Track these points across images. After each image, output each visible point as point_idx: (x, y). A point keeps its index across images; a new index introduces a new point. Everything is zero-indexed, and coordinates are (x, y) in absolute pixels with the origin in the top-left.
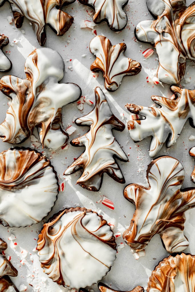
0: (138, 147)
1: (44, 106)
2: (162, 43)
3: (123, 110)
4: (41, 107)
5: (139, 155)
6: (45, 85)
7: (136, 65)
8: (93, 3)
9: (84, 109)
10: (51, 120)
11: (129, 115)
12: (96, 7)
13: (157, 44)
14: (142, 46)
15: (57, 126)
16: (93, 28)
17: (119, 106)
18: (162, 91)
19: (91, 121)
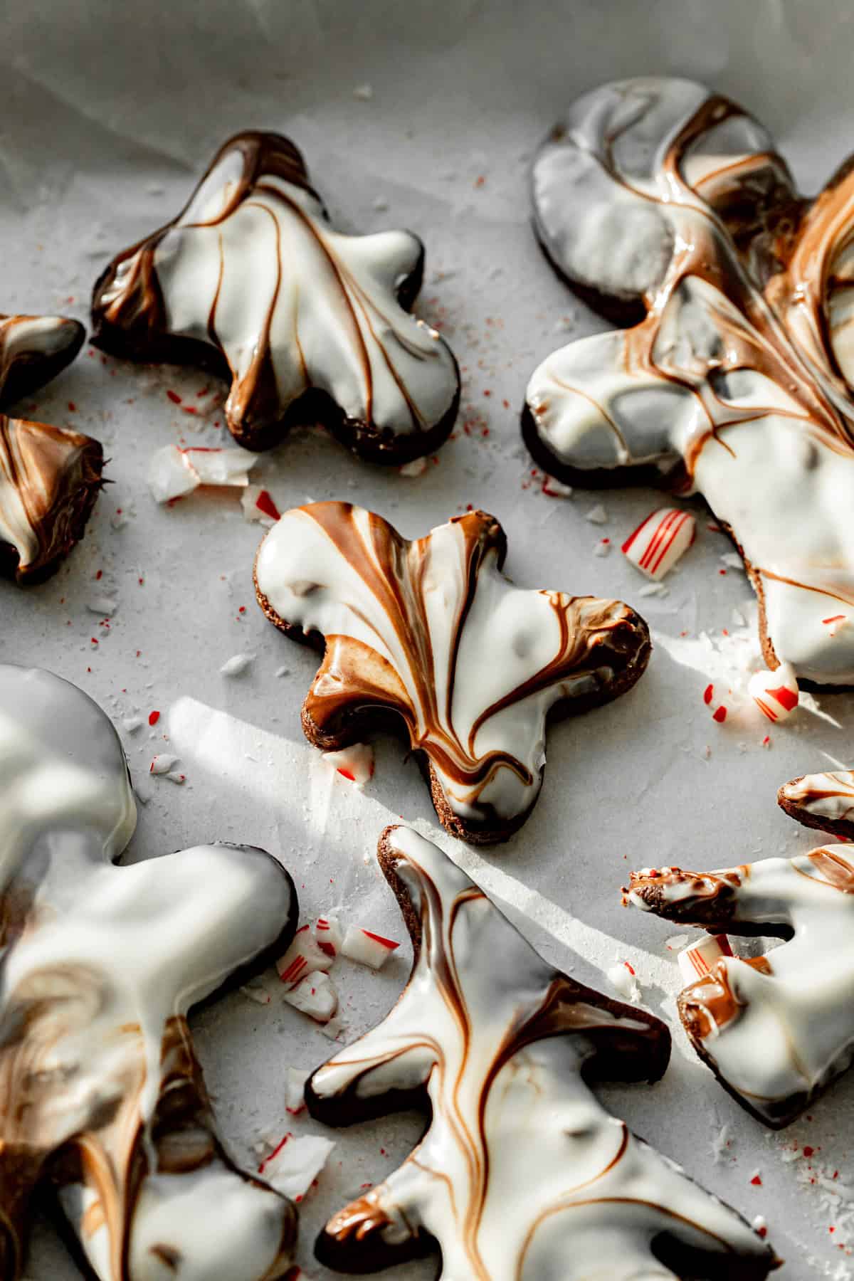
0: (814, 1162)
1: (62, 1031)
2: (730, 437)
3: (618, 944)
4: (41, 1038)
5: (834, 1210)
6: (29, 895)
7: (607, 616)
8: (204, 321)
9: (343, 1004)
10: (143, 1103)
11: (667, 964)
12: (228, 340)
13: (695, 454)
14: (608, 513)
15: (191, 1143)
16: (244, 482)
17: (576, 922)
18: (835, 756)
19: (424, 1045)
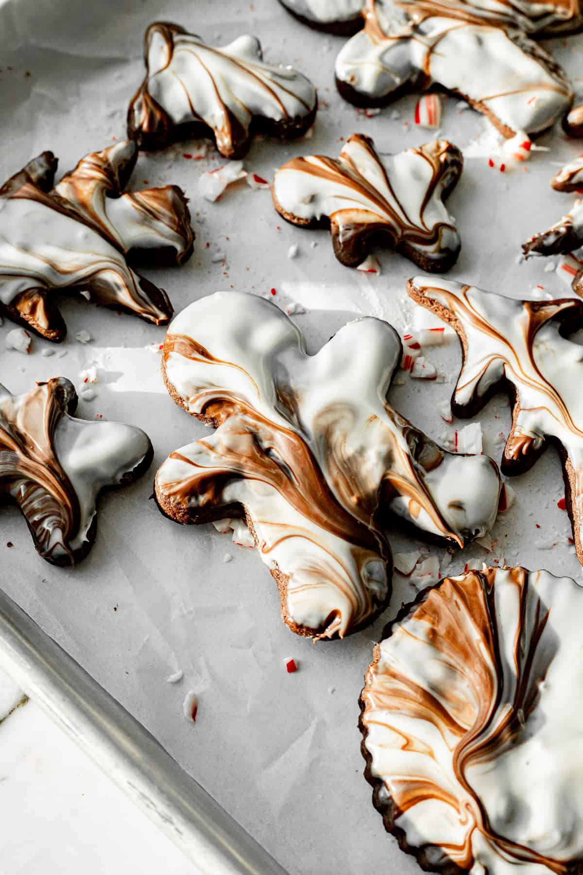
1: (345, 436)
2: (439, 49)
4: (338, 443)
6: (287, 387)
7: (438, 147)
8: (189, 110)
9: (438, 366)
10: (401, 448)
12: (205, 112)
14: (400, 112)
16: (244, 174)
19: (494, 359)
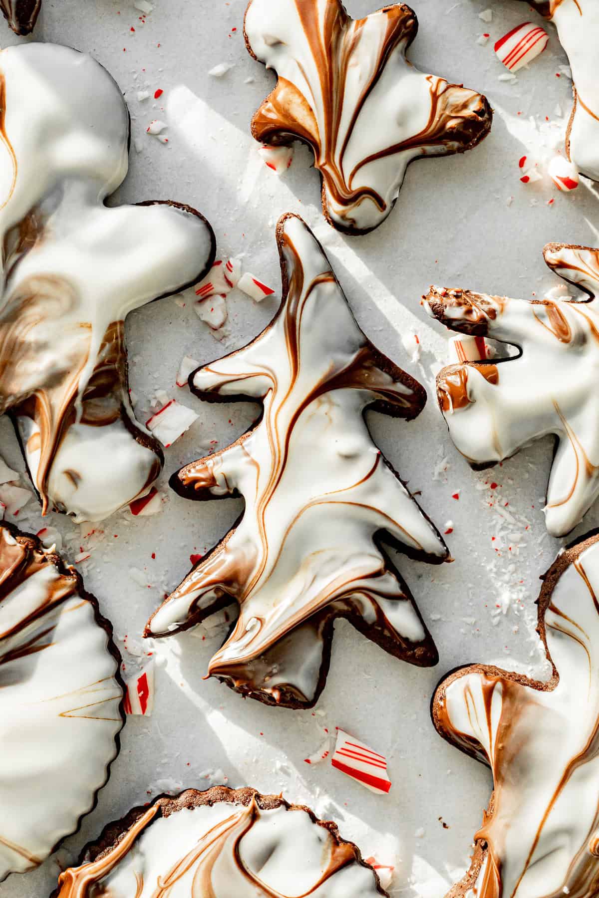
0: (494, 491)
1: (43, 318)
3: (415, 319)
4: (29, 320)
5: (499, 527)
6: (44, 218)
7: (465, 106)
9: (230, 319)
10: (80, 379)
11: (442, 340)
13: (557, 3)
14: (493, 16)
15: (108, 406)
17: (393, 297)
18: (591, 222)
19: (267, 375)
